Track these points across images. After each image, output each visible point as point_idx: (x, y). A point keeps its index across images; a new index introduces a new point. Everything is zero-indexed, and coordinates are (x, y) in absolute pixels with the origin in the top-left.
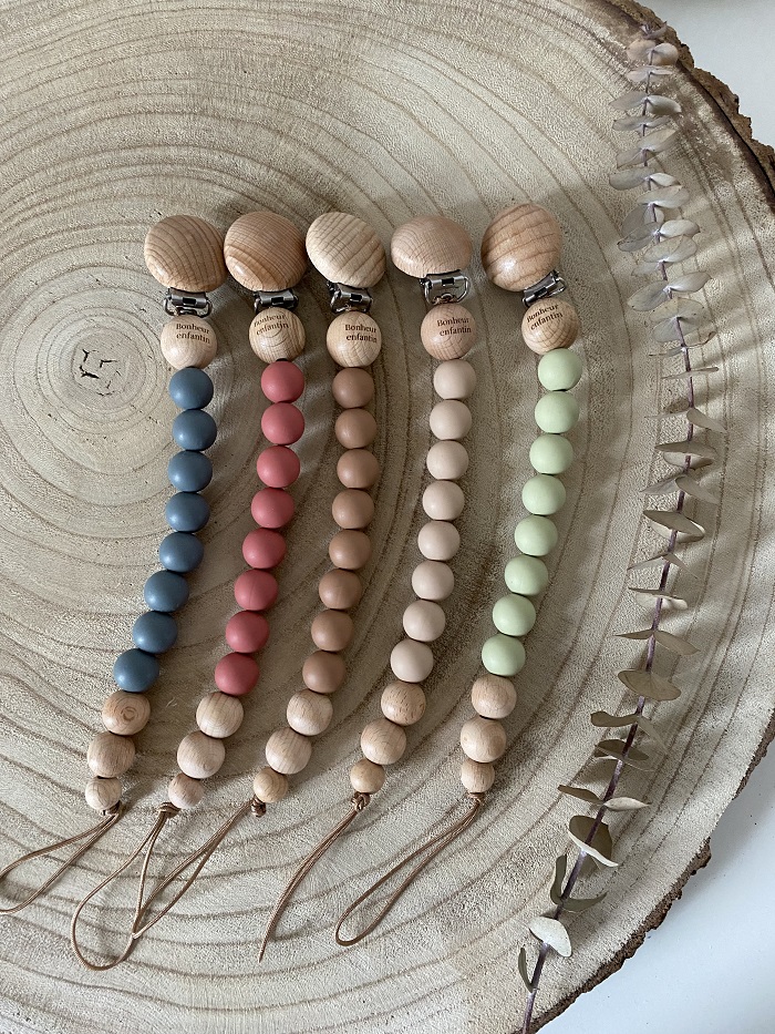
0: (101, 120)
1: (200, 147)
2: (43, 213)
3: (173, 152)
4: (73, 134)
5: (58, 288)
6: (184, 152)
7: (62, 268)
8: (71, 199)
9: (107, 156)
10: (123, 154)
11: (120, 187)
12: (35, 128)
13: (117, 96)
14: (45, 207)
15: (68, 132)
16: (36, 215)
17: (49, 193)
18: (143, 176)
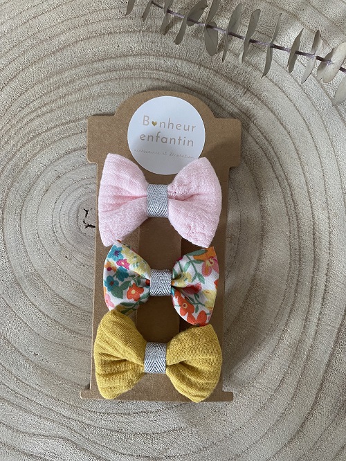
0: (77, 42)
1: (149, 55)
2: (44, 114)
3: (130, 60)
4: (58, 54)
5: (61, 166)
6: (138, 59)
7: (62, 152)
8: (62, 102)
9: (83, 68)
10: (95, 65)
11: (96, 90)
12: (30, 53)
13: (86, 23)
14: (44, 109)
15: (54, 53)
16: (39, 116)
17: (46, 99)
18: (111, 80)
